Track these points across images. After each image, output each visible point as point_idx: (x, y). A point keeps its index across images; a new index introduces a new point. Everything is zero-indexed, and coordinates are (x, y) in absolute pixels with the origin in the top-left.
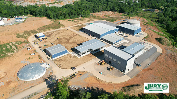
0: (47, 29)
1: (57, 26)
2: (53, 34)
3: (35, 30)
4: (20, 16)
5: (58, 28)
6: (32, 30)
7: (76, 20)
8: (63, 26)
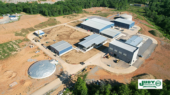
0: (44, 26)
1: (54, 23)
2: (51, 31)
3: (32, 28)
4: (13, 14)
5: (55, 25)
6: (29, 27)
7: (71, 17)
8: (59, 22)
